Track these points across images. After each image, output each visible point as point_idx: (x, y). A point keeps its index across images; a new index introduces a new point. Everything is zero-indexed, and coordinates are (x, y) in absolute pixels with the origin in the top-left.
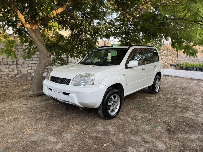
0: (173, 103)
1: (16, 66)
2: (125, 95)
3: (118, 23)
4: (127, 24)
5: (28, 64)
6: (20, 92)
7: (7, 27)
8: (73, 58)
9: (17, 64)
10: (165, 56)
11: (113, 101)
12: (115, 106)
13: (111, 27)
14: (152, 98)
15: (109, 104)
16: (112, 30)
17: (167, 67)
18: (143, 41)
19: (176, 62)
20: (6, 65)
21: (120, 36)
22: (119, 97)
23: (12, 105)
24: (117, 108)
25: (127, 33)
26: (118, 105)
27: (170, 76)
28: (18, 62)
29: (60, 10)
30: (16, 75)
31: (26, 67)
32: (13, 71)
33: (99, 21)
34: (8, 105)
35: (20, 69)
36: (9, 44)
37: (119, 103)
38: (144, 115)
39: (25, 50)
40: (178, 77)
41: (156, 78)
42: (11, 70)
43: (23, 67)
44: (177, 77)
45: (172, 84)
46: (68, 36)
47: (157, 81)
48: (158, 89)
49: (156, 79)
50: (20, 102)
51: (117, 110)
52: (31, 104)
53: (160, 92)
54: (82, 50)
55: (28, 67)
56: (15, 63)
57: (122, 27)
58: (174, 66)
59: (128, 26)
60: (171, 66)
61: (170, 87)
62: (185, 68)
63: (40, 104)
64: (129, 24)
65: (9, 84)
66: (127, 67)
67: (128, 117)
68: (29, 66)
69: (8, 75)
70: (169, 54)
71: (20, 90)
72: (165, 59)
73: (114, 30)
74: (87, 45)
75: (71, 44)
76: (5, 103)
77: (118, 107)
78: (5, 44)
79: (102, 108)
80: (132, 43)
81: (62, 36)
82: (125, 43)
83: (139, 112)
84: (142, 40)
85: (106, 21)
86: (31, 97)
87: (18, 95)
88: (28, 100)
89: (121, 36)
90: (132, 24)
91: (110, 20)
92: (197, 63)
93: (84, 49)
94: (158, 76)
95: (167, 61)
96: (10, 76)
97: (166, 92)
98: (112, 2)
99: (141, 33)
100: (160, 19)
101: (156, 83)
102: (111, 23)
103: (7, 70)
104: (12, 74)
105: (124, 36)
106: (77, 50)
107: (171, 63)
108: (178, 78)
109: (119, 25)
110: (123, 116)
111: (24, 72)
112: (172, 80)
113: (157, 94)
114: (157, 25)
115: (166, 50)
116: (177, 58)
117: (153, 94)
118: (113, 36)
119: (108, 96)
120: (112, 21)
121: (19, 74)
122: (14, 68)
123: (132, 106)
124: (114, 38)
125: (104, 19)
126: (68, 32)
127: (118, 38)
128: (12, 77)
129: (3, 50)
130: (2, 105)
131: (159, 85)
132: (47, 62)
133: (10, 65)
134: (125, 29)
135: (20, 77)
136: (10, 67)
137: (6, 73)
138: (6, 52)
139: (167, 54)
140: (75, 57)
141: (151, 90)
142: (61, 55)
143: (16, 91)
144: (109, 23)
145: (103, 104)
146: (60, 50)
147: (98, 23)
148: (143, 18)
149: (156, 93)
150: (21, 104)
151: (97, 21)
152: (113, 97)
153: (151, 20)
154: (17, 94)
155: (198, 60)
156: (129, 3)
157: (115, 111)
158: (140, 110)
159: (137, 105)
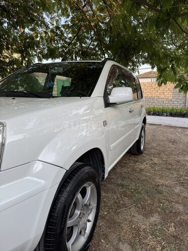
11: (81, 207)
15: (70, 223)
24: (89, 221)
26: (92, 210)
37: (94, 205)
48: (143, 146)
62: (152, 112)
66: (108, 104)
83: (139, 213)
85: (47, 27)
89: (74, 58)
91: (54, 26)
92: (161, 107)
101: (141, 137)
105: (79, 59)
108: (155, 127)
109: (70, 38)
117: (136, 155)
120: (58, 28)
131: (144, 139)
155: (162, 104)
157: (85, 233)
158: (137, 204)
159: (124, 189)
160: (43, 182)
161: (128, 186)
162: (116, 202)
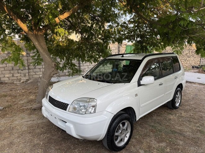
0: (198, 127)
1: (27, 71)
2: (137, 119)
3: (132, 25)
4: (142, 26)
5: (40, 69)
6: (25, 103)
7: (13, 35)
8: (84, 62)
9: (29, 69)
10: (186, 57)
11: (121, 130)
12: (124, 135)
13: (124, 30)
14: (172, 117)
15: (116, 134)
16: (126, 33)
17: (189, 70)
18: (161, 45)
19: (199, 63)
20: (18, 70)
21: (134, 39)
22: (129, 123)
23: (13, 121)
24: (126, 137)
25: (142, 36)
26: (128, 132)
27: (193, 82)
28: (30, 67)
29: (66, 15)
30: (27, 80)
31: (38, 72)
32: (25, 76)
33: (110, 23)
34: (8, 122)
35: (31, 73)
36: (16, 52)
37: (129, 130)
38: (161, 144)
39: (34, 56)
40: (203, 84)
41: (176, 91)
42: (22, 75)
43: (35, 72)
44: (201, 84)
45: (196, 95)
46: (78, 40)
47: (177, 95)
48: (178, 104)
49: (176, 93)
50: (22, 118)
51: (126, 139)
52: (33, 121)
53: (181, 106)
54: (94, 54)
55: (39, 72)
56: (27, 68)
57: (137, 30)
58: (197, 68)
59: (144, 28)
60: (193, 67)
61: (193, 98)
63: (42, 121)
64: (144, 26)
65: (19, 91)
66: (140, 85)
67: (140, 148)
68: (41, 70)
69: (20, 80)
70: (191, 54)
71: (26, 101)
72: (186, 60)
73: (128, 33)
74: (98, 50)
75: (81, 49)
76: (6, 119)
77: (128, 135)
78: (12, 51)
79: (108, 141)
80: (148, 47)
81: (72, 40)
82: (141, 47)
83: (155, 140)
84: (160, 43)
85: (118, 24)
86: (35, 110)
87: (23, 108)
88: (31, 114)
89: (136, 39)
90: (148, 26)
91: (123, 22)
93: (95, 53)
94: (179, 89)
95: (188, 62)
96: (22, 81)
97: (189, 107)
98: (124, 4)
99: (159, 35)
100: (184, 25)
101: (176, 97)
102: (124, 26)
103: (19, 75)
104: (24, 79)
105: (138, 39)
106: (88, 54)
107: (193, 64)
109: (133, 27)
110: (134, 146)
111: (35, 76)
112: (196, 88)
113: (177, 110)
114: (179, 32)
115: (188, 50)
116: (200, 59)
118: (127, 40)
119: (115, 125)
120: (125, 23)
121: (30, 79)
122: (26, 73)
123: (147, 129)
124: (128, 41)
125: (116, 22)
126: (77, 37)
127: (132, 42)
128: (23, 82)
129: (10, 58)
130: (3, 121)
131: (180, 99)
132: (52, 72)
133: (22, 70)
134: (140, 31)
135: (31, 82)
136: (22, 72)
137: (18, 78)
138: (13, 60)
139: (188, 55)
140: (86, 61)
141: (171, 106)
142: (71, 60)
143: (22, 102)
144: (121, 26)
145: (108, 135)
146: (70, 55)
147: (110, 26)
148: (160, 23)
149: (176, 108)
150: (23, 121)
151: (108, 24)
152: (121, 125)
153: (171, 26)
154: (22, 106)
156: (143, 5)
157: (124, 141)
158: (156, 136)
159: (153, 128)
160: (107, 117)
161: (156, 127)
162: (145, 134)
